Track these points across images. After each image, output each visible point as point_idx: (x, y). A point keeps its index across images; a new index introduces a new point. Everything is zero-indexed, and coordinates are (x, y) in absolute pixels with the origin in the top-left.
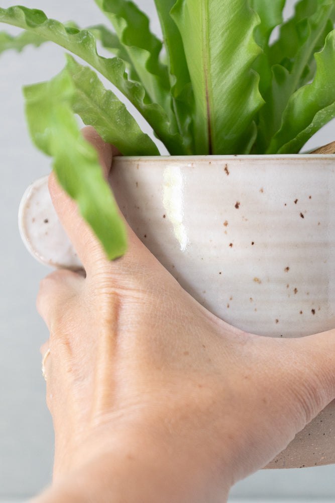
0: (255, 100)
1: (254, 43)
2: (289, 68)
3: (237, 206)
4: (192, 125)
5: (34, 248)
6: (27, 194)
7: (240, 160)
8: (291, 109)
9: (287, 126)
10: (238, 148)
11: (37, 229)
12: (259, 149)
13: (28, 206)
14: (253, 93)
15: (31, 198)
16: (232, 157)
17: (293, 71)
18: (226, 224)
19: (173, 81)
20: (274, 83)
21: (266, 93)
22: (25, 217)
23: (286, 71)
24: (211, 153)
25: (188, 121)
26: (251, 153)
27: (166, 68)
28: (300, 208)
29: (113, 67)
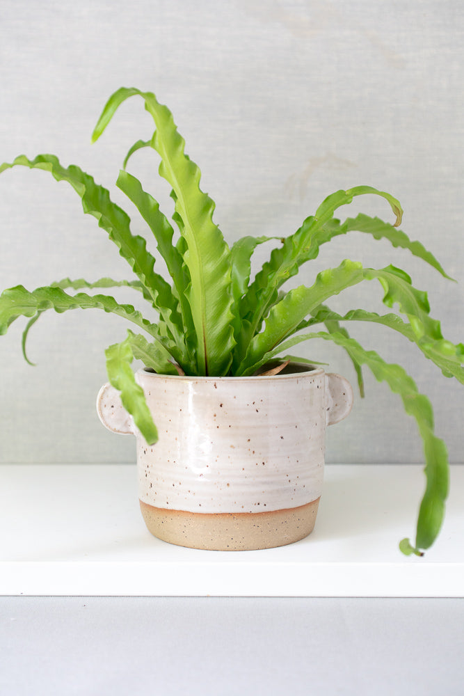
0: (231, 342)
1: (230, 313)
2: (251, 320)
3: (221, 406)
4: (196, 354)
5: (105, 423)
6: (101, 391)
7: (223, 380)
8: (251, 347)
9: (250, 355)
10: (219, 373)
11: (106, 411)
12: (231, 374)
13: (102, 398)
14: (230, 338)
15: (103, 393)
16: (218, 378)
17: (253, 323)
18: (215, 416)
19: (185, 329)
20: (243, 330)
21: (238, 337)
22: (100, 404)
23: (250, 323)
24: (207, 375)
25: (194, 351)
26: (226, 376)
27: (181, 314)
28: (256, 406)
29: (152, 328)
